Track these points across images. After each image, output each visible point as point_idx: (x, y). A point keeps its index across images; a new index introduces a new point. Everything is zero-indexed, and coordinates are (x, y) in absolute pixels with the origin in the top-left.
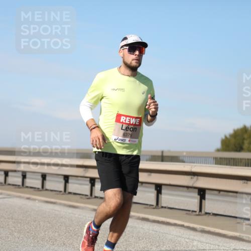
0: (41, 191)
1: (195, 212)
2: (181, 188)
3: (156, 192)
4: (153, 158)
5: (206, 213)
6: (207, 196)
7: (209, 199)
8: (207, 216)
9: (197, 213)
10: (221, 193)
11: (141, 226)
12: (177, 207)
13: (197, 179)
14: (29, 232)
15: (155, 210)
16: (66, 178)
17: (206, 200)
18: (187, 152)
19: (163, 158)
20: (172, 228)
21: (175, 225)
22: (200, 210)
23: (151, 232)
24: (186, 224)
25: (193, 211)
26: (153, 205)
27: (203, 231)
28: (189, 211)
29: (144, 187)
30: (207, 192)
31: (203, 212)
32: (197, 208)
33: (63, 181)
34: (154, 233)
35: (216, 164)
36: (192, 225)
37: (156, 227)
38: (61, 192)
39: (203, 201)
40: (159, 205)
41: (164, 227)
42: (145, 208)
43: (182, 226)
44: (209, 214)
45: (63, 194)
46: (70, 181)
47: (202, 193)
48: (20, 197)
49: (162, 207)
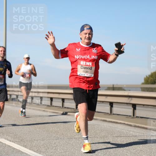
0: (50, 107)
1: (131, 116)
2: (124, 104)
3: (110, 106)
4: (109, 89)
5: (137, 117)
6: (137, 108)
7: (138, 109)
8: (137, 118)
9: (132, 117)
10: (145, 106)
11: (103, 124)
12: (121, 114)
13: (131, 99)
14: (44, 128)
15: (110, 116)
16: (63, 100)
17: (137, 110)
18: (126, 85)
19: (113, 88)
20: (119, 125)
21: (121, 123)
22: (134, 115)
23: (108, 127)
24: (126, 123)
25: (130, 116)
26: (108, 113)
27: (135, 126)
28: (128, 116)
29: (104, 104)
30: (137, 105)
31: (135, 116)
32: (132, 114)
33: (62, 102)
34: (109, 128)
35: (141, 91)
36: (129, 123)
37: (111, 124)
38: (60, 107)
39: (135, 110)
40: (112, 113)
41: (115, 124)
42: (105, 115)
43: (124, 124)
44: (138, 117)
45: (62, 108)
46: (65, 101)
47: (134, 106)
48: (39, 110)
49: (114, 114)
